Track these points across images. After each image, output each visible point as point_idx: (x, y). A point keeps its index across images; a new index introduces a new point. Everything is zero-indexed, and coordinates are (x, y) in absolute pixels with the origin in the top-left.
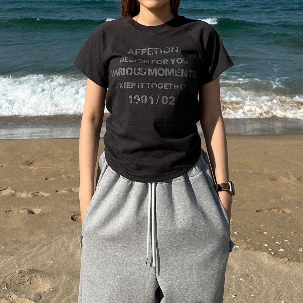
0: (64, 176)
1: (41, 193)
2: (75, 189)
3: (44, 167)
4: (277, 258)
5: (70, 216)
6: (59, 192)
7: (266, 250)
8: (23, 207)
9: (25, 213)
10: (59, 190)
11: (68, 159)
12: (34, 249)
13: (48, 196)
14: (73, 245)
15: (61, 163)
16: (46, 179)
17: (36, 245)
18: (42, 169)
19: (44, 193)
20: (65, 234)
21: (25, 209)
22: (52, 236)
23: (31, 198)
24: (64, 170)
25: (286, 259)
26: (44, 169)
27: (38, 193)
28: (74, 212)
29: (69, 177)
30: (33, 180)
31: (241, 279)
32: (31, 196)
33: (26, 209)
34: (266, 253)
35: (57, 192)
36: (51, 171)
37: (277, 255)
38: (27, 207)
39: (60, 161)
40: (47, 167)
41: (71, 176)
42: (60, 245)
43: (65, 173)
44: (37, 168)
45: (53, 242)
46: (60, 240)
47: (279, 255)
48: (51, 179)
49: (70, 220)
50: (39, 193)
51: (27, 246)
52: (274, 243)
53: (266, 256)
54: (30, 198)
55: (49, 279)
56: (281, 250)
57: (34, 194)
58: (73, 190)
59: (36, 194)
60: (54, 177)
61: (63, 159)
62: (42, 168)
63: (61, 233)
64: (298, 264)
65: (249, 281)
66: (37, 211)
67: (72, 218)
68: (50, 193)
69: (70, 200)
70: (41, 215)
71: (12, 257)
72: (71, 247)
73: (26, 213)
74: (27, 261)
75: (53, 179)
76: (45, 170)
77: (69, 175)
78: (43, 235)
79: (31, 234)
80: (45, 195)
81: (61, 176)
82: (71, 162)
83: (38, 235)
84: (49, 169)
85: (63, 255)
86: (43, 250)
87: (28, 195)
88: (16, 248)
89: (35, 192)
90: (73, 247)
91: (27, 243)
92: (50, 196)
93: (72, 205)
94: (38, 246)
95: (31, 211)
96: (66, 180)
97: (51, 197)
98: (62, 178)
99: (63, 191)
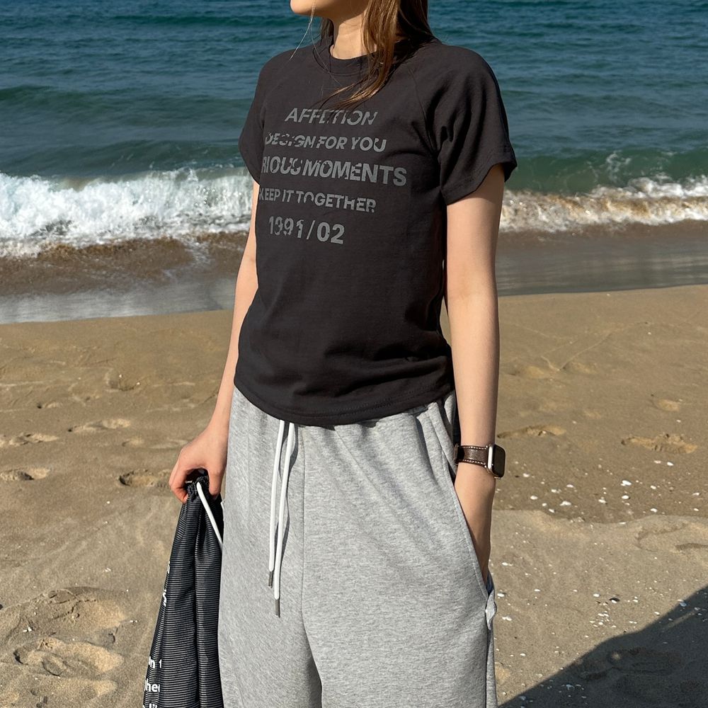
0: (76, 398)
1: (38, 437)
2: (109, 423)
3: (27, 382)
4: (563, 519)
5: (118, 478)
6: (78, 431)
7: (535, 506)
8: (7, 467)
9: (14, 478)
10: (76, 427)
11: (77, 363)
12: (59, 550)
13: (54, 442)
14: (142, 533)
15: (63, 372)
16: (40, 407)
17: (63, 542)
18: (22, 387)
19: (45, 436)
20: (117, 513)
21: (11, 471)
22: (89, 520)
23: (18, 447)
24: (73, 385)
25: (579, 519)
26: (29, 386)
27: (28, 436)
28: (122, 469)
29: (88, 399)
30: (11, 410)
31: (505, 564)
32: (18, 444)
33: (15, 470)
34: (539, 511)
35: (70, 431)
36: (44, 389)
37: (560, 513)
38: (15, 468)
39: (60, 367)
40: (34, 382)
41: (92, 396)
42: (113, 535)
43: (78, 391)
44: (13, 385)
45: (96, 531)
46: (109, 527)
47: (563, 512)
48: (50, 406)
49: (118, 484)
50: (33, 437)
51: (43, 544)
52: (548, 491)
53: (540, 518)
54: (15, 449)
56: (565, 503)
57: (21, 439)
58: (105, 424)
59: (26, 439)
60: (54, 401)
61: (64, 363)
62: (23, 383)
63: (109, 512)
64: (604, 525)
65: (522, 566)
66: (40, 473)
67: (122, 481)
68: (56, 434)
69: (106, 444)
70: (52, 481)
71: (18, 570)
72: (140, 538)
73: (16, 478)
74: (54, 573)
75: (54, 405)
76: (31, 388)
77: (88, 395)
78: (69, 520)
79: (41, 520)
80: (46, 440)
81: (69, 398)
82: (85, 368)
83: (58, 521)
84: (41, 386)
85: (127, 554)
86: (80, 549)
87: (8, 441)
88: (19, 551)
89: (22, 434)
90: (144, 536)
91: (41, 539)
92: (59, 441)
93: (113, 456)
94: (67, 543)
95: (27, 475)
96: (85, 405)
97: (63, 443)
98: (75, 403)
99: (85, 428)
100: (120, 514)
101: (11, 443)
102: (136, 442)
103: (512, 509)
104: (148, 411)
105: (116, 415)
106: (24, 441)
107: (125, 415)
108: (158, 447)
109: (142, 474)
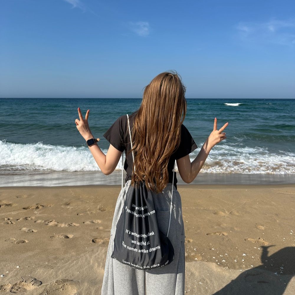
0: (88, 212)
1: (74, 224)
2: (95, 221)
3: (76, 207)
4: (222, 267)
5: (92, 240)
6: (85, 223)
7: (214, 261)
8: (62, 234)
11: (92, 202)
12: (67, 264)
13: (78, 226)
14: (93, 259)
15: (87, 204)
16: (78, 215)
17: (69, 260)
18: (75, 208)
19: (76, 224)
20: (88, 252)
22: (79, 254)
24: (89, 208)
25: (227, 268)
26: (77, 208)
27: (72, 224)
28: (94, 237)
29: (92, 213)
30: (69, 215)
31: (200, 283)
32: (67, 226)
34: (214, 263)
36: (81, 209)
37: (221, 265)
38: (64, 234)
39: (87, 203)
41: (93, 212)
42: (84, 260)
43: (89, 210)
44: (72, 207)
45: (80, 258)
46: (84, 256)
47: (223, 264)
48: (81, 215)
49: (91, 242)
50: (73, 224)
51: (63, 261)
52: (219, 256)
53: (215, 266)
55: (76, 286)
56: (224, 261)
57: (69, 224)
58: (94, 221)
59: (71, 224)
60: (82, 213)
61: (88, 202)
62: (75, 207)
63: (85, 251)
64: (235, 270)
65: (205, 284)
66: (71, 236)
67: (93, 241)
68: (79, 224)
69: (92, 228)
70: (73, 239)
71: (52, 270)
72: (92, 262)
73: (63, 237)
74: (62, 272)
75: (82, 214)
77: (92, 212)
78: (73, 253)
79: (66, 252)
80: (76, 225)
81: (87, 213)
82: (93, 203)
83: (70, 253)
84: (80, 208)
85: (86, 267)
86: (73, 264)
87: (65, 225)
88: (55, 263)
89: (70, 223)
90: (93, 261)
91: (63, 259)
92: (79, 226)
93: (93, 232)
94: (70, 261)
95: (67, 236)
96: (90, 215)
97: (80, 227)
98: (87, 214)
99: (88, 222)
100: (89, 252)
101: (66, 226)
102: (101, 228)
103: (207, 261)
104: (107, 218)
105: (98, 219)
106: (70, 225)
107: (100, 219)
108: (107, 230)
109: (99, 239)
